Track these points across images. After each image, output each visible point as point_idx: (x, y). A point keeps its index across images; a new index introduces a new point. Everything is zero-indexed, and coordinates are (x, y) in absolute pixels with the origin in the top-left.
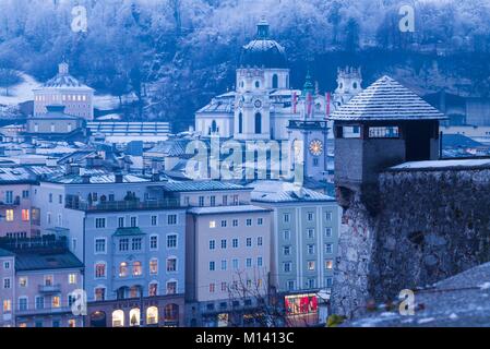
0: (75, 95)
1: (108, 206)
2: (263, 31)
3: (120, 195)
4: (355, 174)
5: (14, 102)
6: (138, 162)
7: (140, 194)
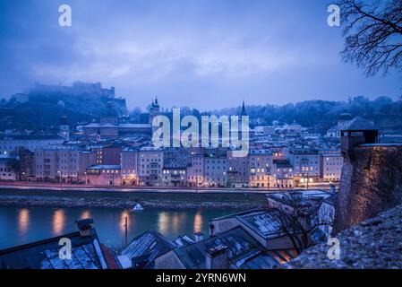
0: (297, 127)
1: (300, 153)
2: (345, 111)
3: (303, 151)
4: (347, 147)
5: (283, 129)
6: (309, 143)
7: (308, 151)
